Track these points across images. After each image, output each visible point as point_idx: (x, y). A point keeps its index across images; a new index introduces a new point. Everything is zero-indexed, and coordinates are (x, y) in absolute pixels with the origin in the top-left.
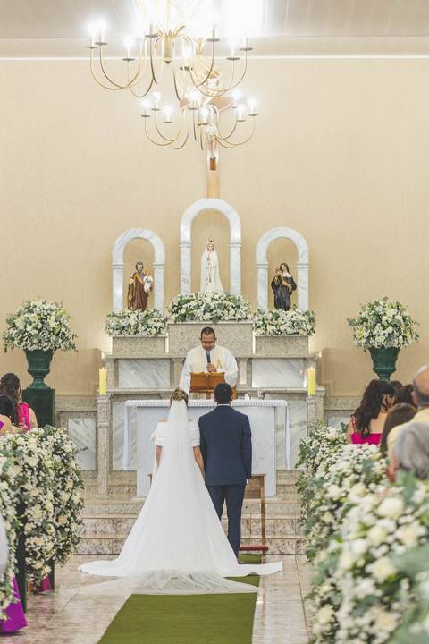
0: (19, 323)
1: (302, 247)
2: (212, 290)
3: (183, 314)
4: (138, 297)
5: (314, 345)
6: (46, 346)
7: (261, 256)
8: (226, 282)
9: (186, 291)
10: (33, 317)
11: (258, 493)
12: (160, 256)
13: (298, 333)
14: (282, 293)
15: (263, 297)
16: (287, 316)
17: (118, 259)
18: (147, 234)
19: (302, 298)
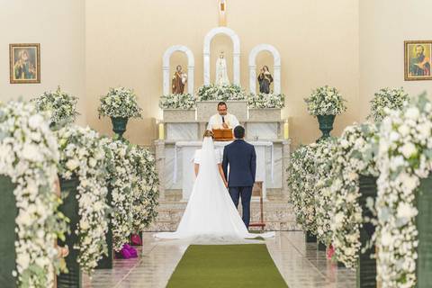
0: (108, 101)
1: (277, 55)
2: (223, 82)
3: (205, 95)
4: (179, 86)
5: (284, 114)
6: (124, 115)
7: (252, 62)
8: (231, 77)
9: (207, 83)
10: (116, 97)
11: (259, 193)
12: (191, 62)
13: (274, 107)
14: (265, 83)
15: (253, 86)
16: (267, 97)
17: (166, 64)
18: (183, 48)
19: (276, 87)
